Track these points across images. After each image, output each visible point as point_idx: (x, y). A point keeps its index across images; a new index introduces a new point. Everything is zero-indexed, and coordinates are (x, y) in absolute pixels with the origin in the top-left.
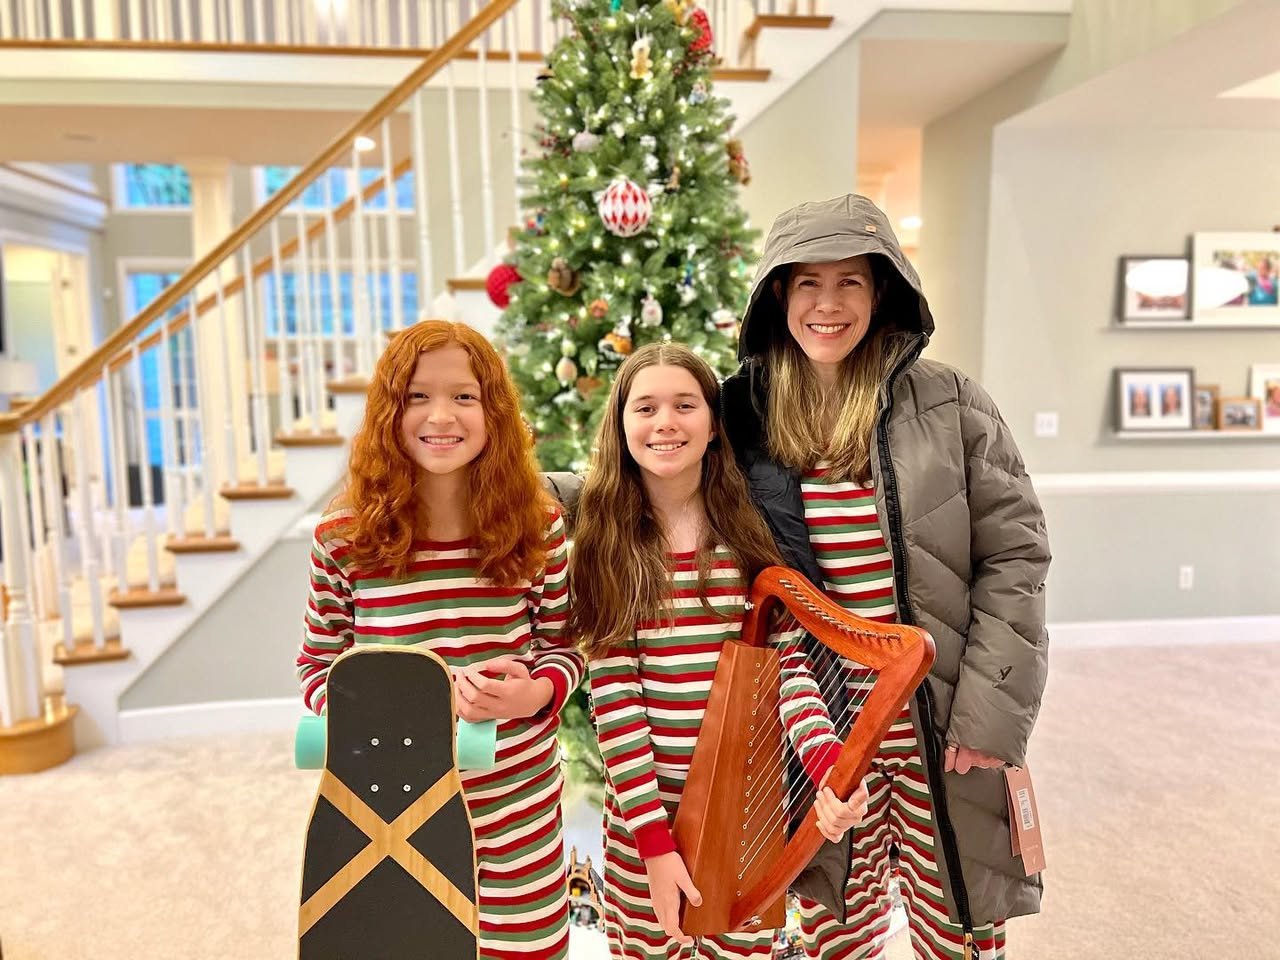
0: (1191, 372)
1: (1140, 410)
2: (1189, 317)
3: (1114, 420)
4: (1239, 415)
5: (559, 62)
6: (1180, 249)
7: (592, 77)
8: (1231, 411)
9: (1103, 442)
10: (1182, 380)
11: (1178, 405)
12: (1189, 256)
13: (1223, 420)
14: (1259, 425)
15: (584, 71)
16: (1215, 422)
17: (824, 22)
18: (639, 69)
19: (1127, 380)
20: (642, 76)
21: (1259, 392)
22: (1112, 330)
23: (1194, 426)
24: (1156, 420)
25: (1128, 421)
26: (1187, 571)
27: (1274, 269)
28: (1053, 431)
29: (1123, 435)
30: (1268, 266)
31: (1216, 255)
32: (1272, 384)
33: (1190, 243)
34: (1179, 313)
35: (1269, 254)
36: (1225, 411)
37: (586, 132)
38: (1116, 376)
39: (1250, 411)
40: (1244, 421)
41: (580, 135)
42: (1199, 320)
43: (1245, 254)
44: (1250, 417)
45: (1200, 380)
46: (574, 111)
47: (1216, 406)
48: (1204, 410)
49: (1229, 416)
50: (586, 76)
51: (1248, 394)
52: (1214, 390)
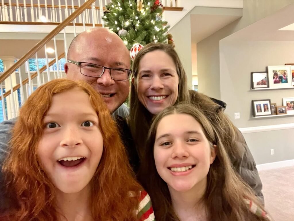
0: (269, 100)
1: (259, 111)
2: (268, 87)
3: (253, 114)
4: (282, 110)
5: (111, 8)
6: (264, 70)
7: (123, 11)
8: (279, 109)
9: (251, 119)
10: (268, 102)
11: (268, 109)
12: (267, 72)
13: (278, 112)
14: (286, 113)
15: (121, 9)
16: (276, 112)
17: (181, 9)
18: (140, 7)
19: (256, 103)
20: (141, 10)
21: (285, 105)
22: (250, 91)
23: (272, 114)
24: (263, 113)
25: (257, 114)
26: (272, 150)
27: (286, 74)
28: (239, 117)
29: (256, 117)
30: (285, 74)
31: (273, 71)
32: (288, 103)
33: (267, 68)
34: (266, 86)
35: (285, 71)
36: (278, 110)
37: (123, 29)
38: (253, 102)
39: (284, 109)
40: (282, 112)
41: (120, 30)
42: (271, 88)
43: (280, 71)
44: (284, 111)
45: (272, 102)
46: (118, 23)
47: (276, 108)
48: (273, 110)
49: (279, 111)
50: (122, 10)
51: (283, 105)
52: (275, 105)
